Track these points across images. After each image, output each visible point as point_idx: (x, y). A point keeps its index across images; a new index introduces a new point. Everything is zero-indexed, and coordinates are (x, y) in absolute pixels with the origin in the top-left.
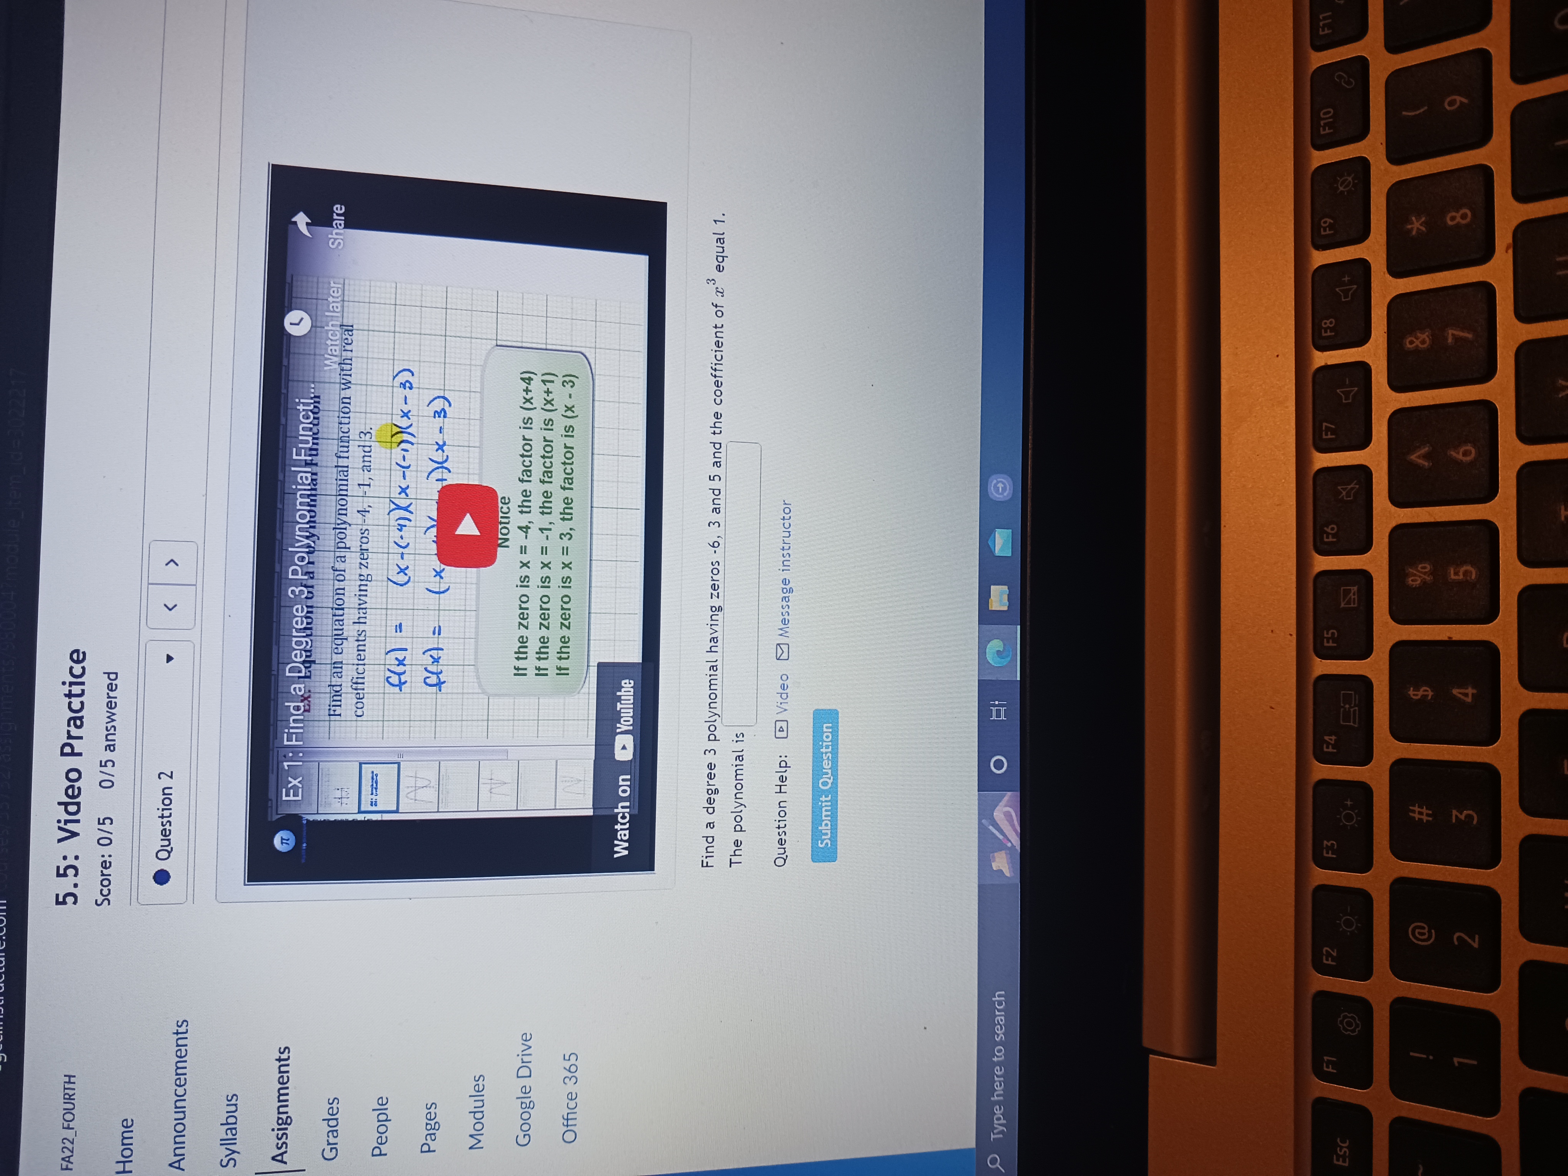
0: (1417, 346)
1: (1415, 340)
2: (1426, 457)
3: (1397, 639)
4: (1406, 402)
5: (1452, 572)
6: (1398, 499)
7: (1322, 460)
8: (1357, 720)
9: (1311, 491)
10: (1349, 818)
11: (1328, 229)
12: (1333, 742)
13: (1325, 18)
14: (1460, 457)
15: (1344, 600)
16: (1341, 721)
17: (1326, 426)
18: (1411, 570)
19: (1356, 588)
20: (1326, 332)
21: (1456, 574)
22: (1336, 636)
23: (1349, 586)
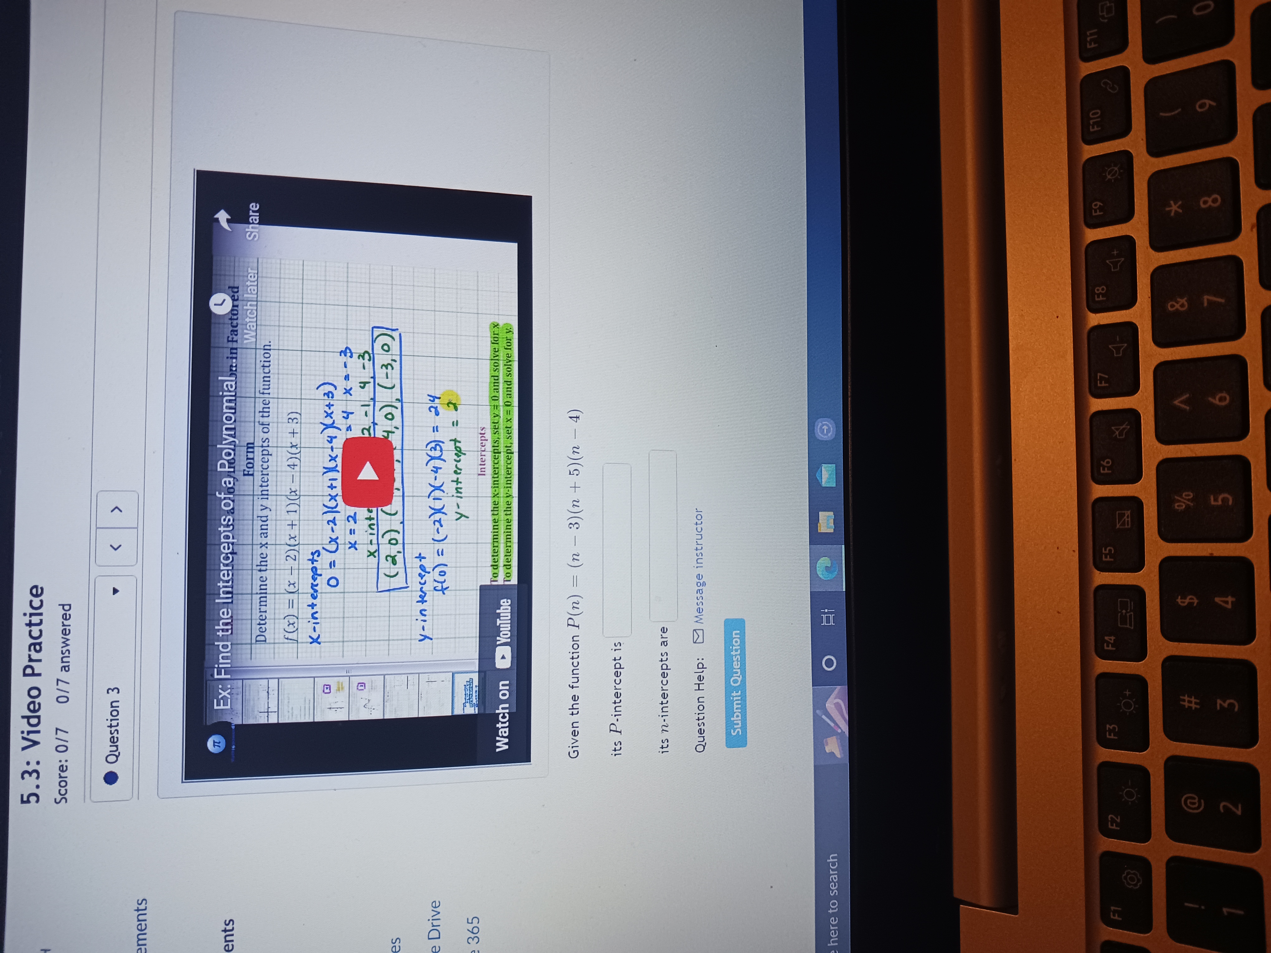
0: (1177, 309)
1: (1175, 304)
2: (1187, 402)
3: (1166, 555)
4: (1168, 356)
5: (1212, 499)
6: (1163, 437)
7: (1098, 405)
8: (1132, 624)
9: (1088, 431)
10: (1128, 705)
11: (1098, 211)
12: (1112, 642)
13: (1091, 34)
14: (1217, 402)
15: (1119, 523)
16: (1119, 624)
17: (1100, 376)
18: (1176, 498)
19: (1129, 512)
20: (1098, 297)
21: (1216, 501)
22: (1113, 552)
23: (1123, 512)
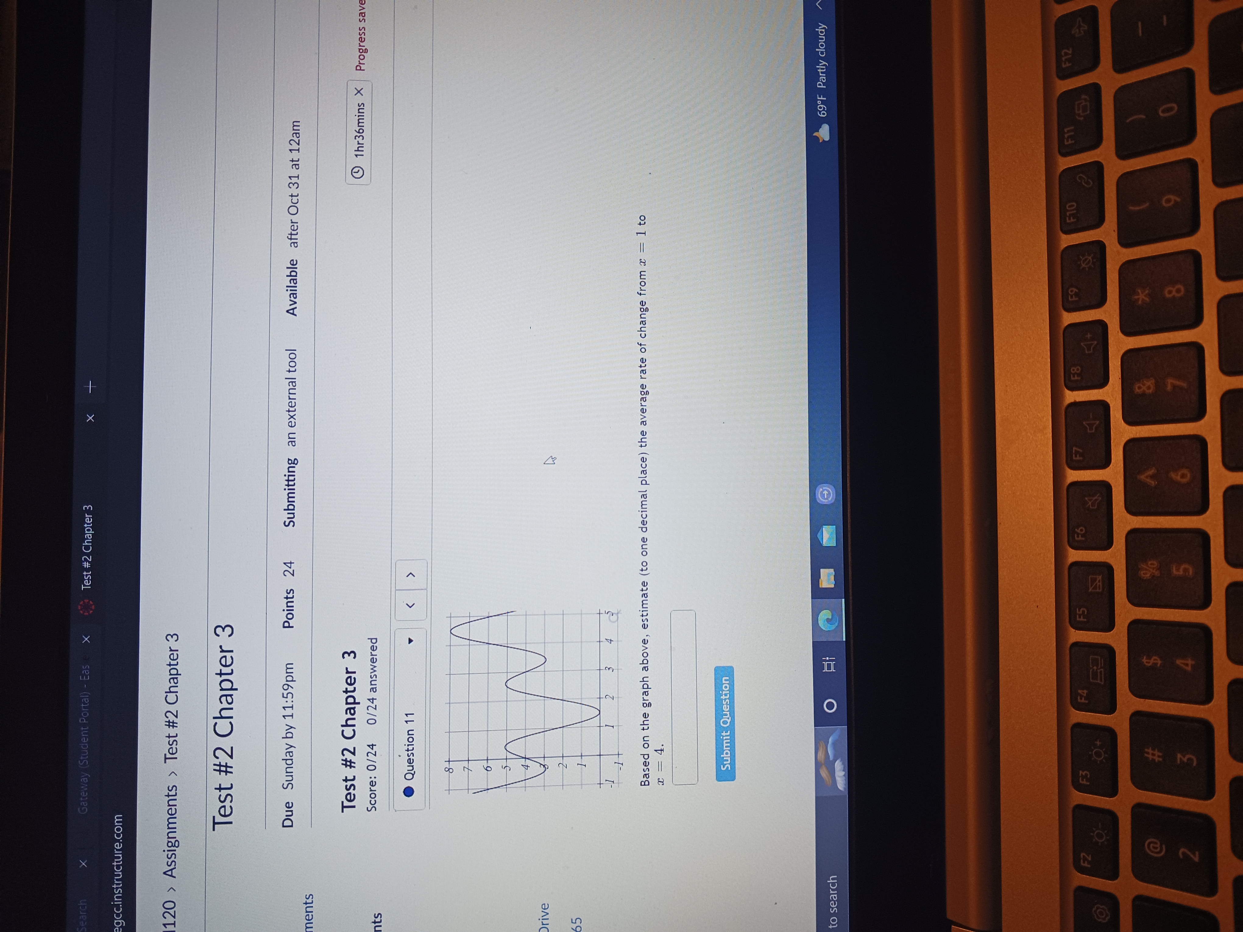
0: (1144, 391)
1: (1142, 386)
2: (1152, 477)
3: (1134, 617)
4: (1137, 434)
5: (1174, 568)
6: (1132, 509)
7: (1073, 476)
8: (1103, 680)
9: (1065, 500)
10: (1098, 754)
11: (1074, 296)
12: (1085, 695)
13: (1068, 132)
14: (1179, 478)
15: (1091, 587)
16: (1091, 679)
17: (1075, 450)
18: (1142, 565)
19: (1100, 577)
20: (1074, 376)
21: (1177, 571)
22: (1086, 613)
23: (1095, 576)
